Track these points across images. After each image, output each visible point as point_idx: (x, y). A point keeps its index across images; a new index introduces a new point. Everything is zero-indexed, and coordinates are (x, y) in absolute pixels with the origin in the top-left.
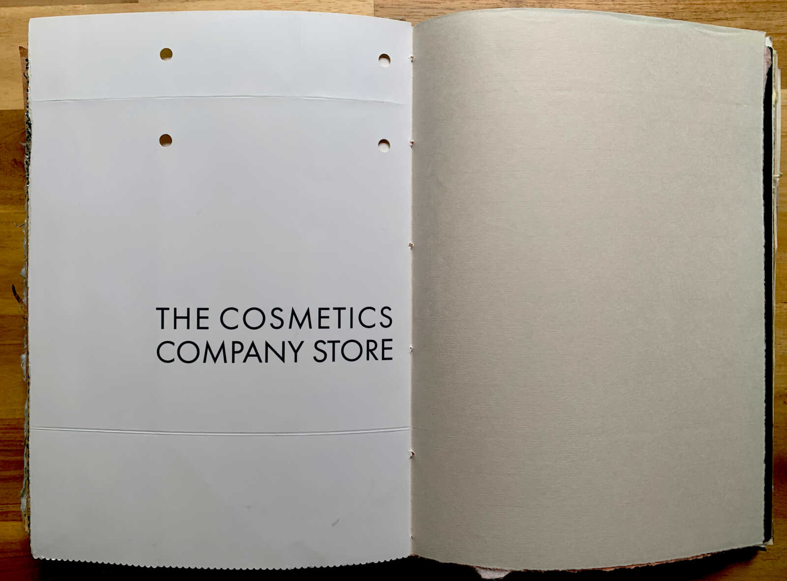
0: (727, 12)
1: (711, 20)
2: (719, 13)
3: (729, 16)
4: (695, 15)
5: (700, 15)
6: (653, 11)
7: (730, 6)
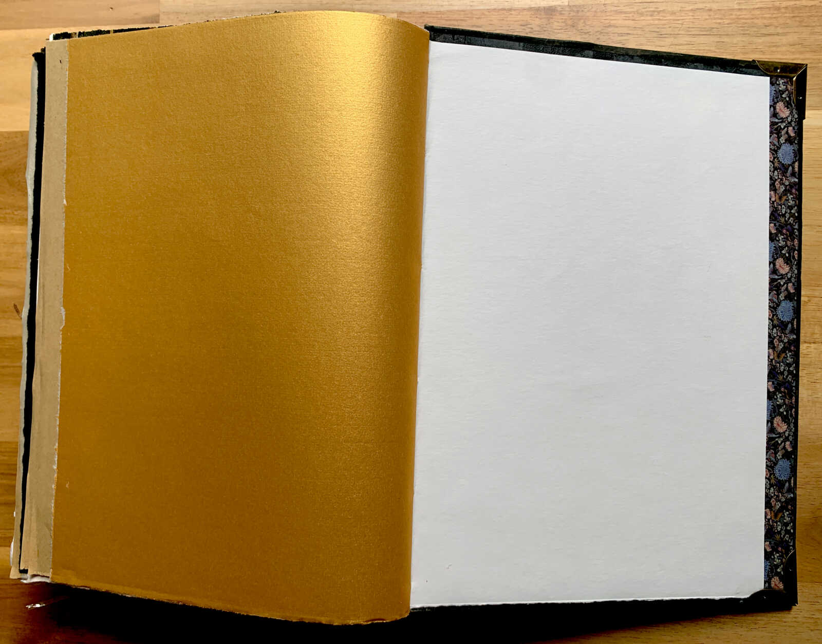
0: (777, 27)
1: (758, 35)
2: (768, 27)
3: (780, 30)
4: (742, 30)
5: (748, 30)
6: (694, 26)
7: (781, 21)
